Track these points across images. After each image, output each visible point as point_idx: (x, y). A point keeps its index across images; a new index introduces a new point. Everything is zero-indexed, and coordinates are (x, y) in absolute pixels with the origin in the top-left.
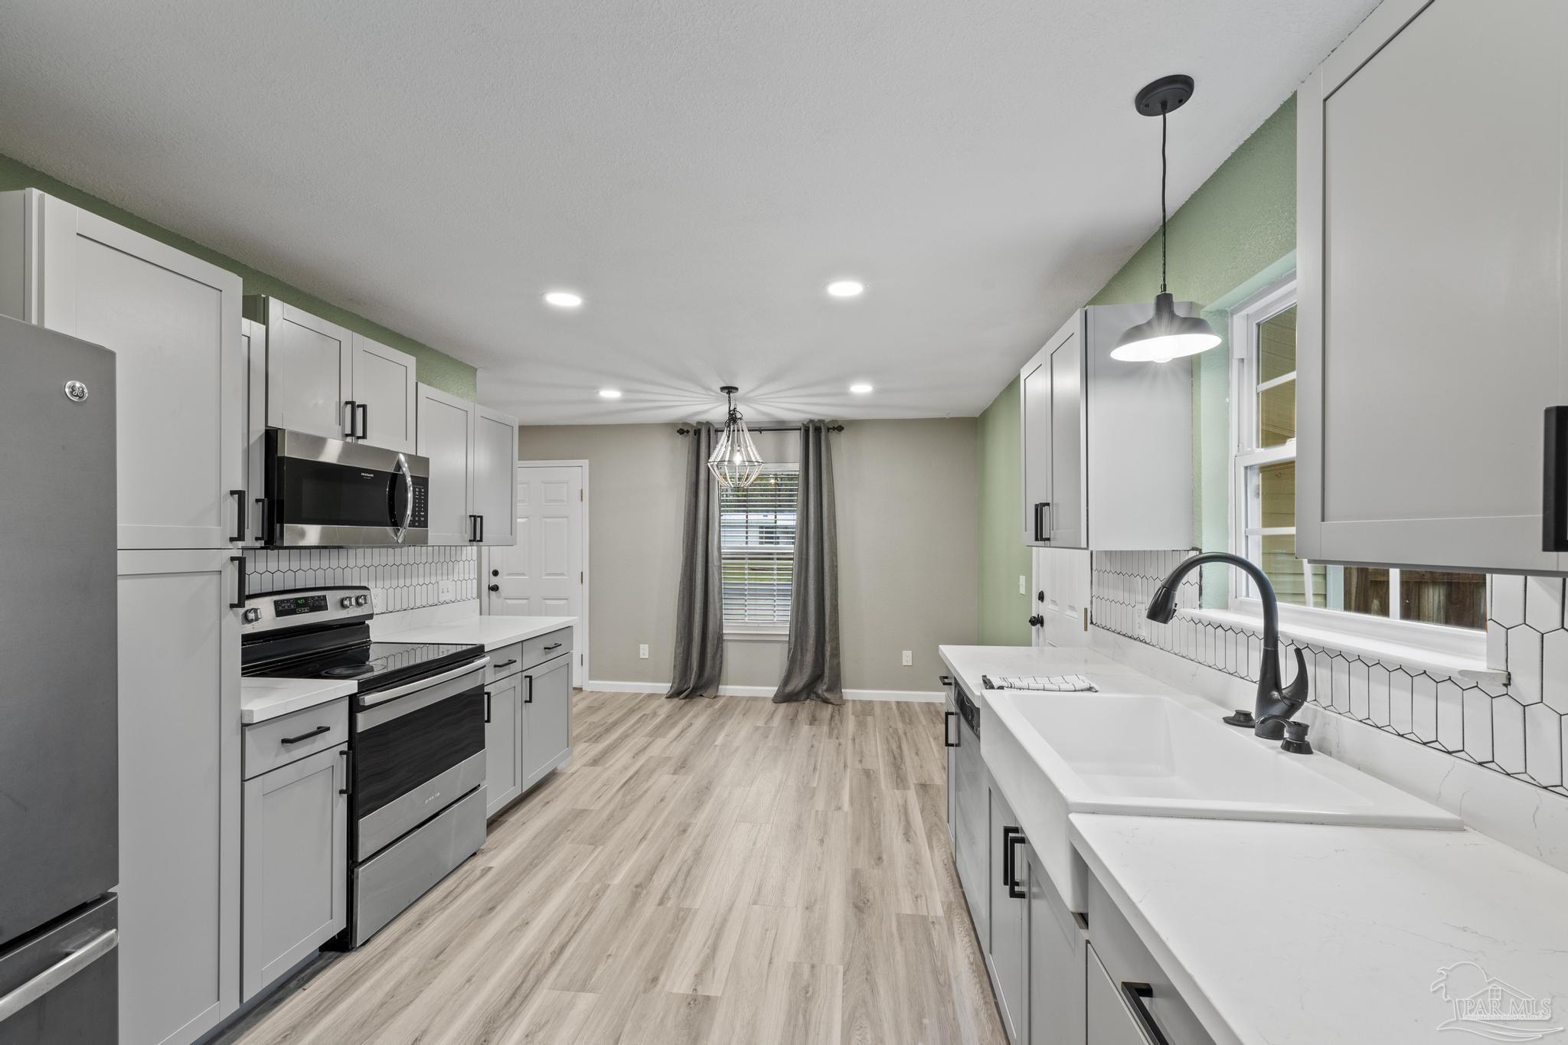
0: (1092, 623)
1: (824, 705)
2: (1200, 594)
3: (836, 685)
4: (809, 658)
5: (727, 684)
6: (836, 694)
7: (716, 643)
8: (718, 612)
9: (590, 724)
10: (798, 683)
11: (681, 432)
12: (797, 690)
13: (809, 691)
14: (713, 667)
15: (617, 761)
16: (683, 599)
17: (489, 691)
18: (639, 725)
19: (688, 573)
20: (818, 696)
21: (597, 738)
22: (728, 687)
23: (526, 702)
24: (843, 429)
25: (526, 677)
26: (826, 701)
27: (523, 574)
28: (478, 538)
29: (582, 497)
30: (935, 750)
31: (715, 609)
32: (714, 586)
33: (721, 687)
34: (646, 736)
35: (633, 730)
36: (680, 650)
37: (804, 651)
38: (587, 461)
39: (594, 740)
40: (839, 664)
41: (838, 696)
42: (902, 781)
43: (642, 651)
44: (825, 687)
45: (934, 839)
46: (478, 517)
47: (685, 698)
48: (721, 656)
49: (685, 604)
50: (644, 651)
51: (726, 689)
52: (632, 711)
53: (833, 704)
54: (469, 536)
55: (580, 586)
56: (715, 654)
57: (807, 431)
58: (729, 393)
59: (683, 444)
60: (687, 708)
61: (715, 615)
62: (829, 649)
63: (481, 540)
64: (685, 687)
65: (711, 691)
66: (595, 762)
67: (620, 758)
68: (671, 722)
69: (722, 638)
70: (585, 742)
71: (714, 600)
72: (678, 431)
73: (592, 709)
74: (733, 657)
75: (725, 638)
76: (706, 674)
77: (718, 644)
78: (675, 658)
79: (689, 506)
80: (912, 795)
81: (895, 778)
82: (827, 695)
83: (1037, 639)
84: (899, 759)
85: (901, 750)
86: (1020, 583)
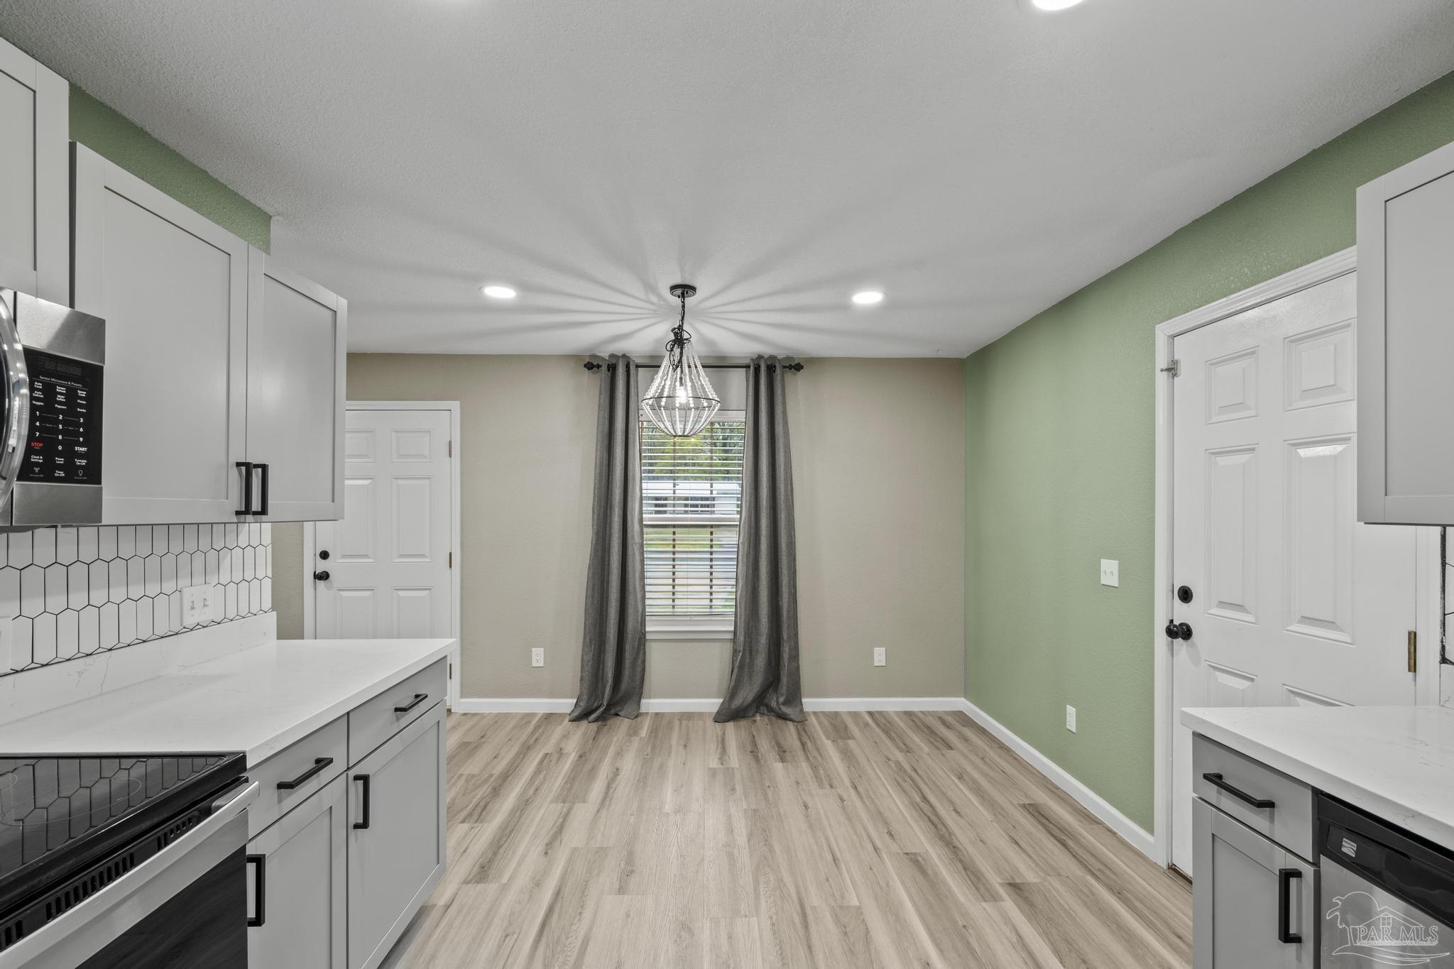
0: (1445, 660)
1: (781, 722)
3: (794, 697)
4: (761, 661)
5: (650, 698)
6: (796, 707)
7: (636, 645)
8: (639, 603)
9: (467, 781)
10: (748, 694)
11: (590, 366)
12: (745, 704)
13: (760, 704)
14: (632, 676)
15: (520, 863)
16: (593, 588)
17: (260, 852)
18: (541, 776)
19: (600, 553)
20: (770, 710)
21: (479, 813)
22: (652, 701)
23: (357, 826)
24: (802, 367)
25: (357, 778)
26: (783, 717)
27: (366, 556)
28: (256, 505)
29: (450, 451)
31: (636, 601)
32: (634, 571)
33: (643, 701)
34: (556, 800)
35: (534, 788)
36: (589, 657)
37: (754, 653)
38: (458, 402)
39: (475, 817)
40: (798, 669)
41: (797, 709)
43: (534, 658)
44: (781, 700)
46: (256, 466)
47: (596, 720)
48: (644, 662)
49: (596, 594)
50: (538, 657)
51: (649, 703)
52: (526, 749)
53: (793, 721)
54: (236, 502)
55: (448, 571)
56: (636, 659)
57: (757, 370)
58: (683, 296)
59: (592, 385)
60: (602, 740)
61: (636, 607)
62: (787, 650)
63: (264, 511)
64: (596, 705)
65: (628, 708)
66: (483, 872)
67: (524, 856)
68: (588, 767)
69: (645, 636)
70: (463, 822)
71: (635, 588)
72: (585, 366)
73: (467, 749)
74: (658, 661)
75: (648, 637)
76: (624, 686)
77: (639, 645)
78: (582, 667)
79: (601, 464)
82: (785, 709)
83: (1170, 656)
84: (940, 826)
85: (931, 806)
86: (1102, 569)
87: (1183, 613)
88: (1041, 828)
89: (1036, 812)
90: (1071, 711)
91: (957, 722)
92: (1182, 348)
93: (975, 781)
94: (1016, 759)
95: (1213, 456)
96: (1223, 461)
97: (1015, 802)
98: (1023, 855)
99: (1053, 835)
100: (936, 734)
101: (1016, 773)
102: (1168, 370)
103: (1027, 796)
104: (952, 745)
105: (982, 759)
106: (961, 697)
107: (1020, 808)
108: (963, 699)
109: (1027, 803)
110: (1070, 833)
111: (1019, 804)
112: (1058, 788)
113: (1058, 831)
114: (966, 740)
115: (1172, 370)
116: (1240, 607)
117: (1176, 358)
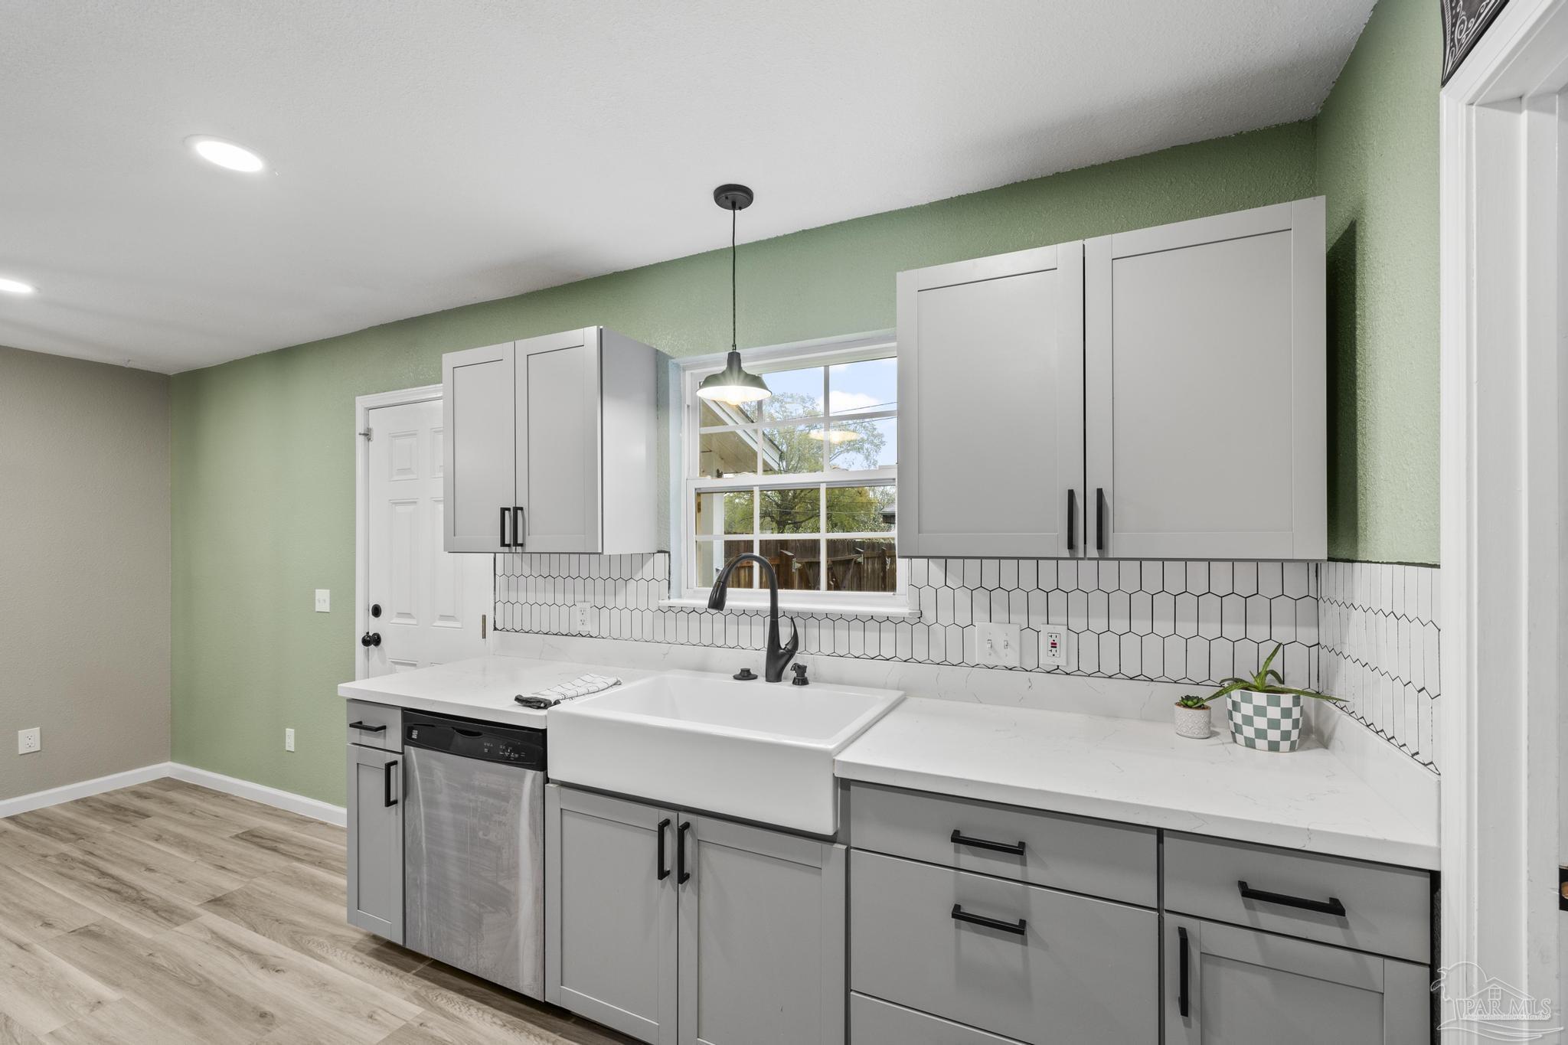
0: (495, 629)
2: (669, 588)
30: (177, 854)
42: (172, 912)
45: (312, 946)
80: (212, 919)
81: (154, 916)
83: (366, 662)
84: (124, 890)
85: (112, 877)
86: (317, 598)
87: (375, 626)
88: (253, 846)
89: (252, 837)
90: (290, 733)
91: (160, 789)
92: (376, 420)
93: (177, 836)
94: (233, 800)
95: (394, 505)
96: (400, 509)
97: (226, 836)
98: (230, 874)
99: (264, 847)
100: (126, 810)
101: (230, 812)
102: (364, 434)
103: (240, 827)
104: (149, 813)
105: (191, 813)
106: (166, 761)
107: (233, 840)
108: (170, 764)
109: (241, 832)
110: (282, 839)
111: (231, 837)
112: (276, 809)
113: (270, 842)
114: (171, 802)
115: (367, 435)
116: (408, 615)
117: (370, 426)
